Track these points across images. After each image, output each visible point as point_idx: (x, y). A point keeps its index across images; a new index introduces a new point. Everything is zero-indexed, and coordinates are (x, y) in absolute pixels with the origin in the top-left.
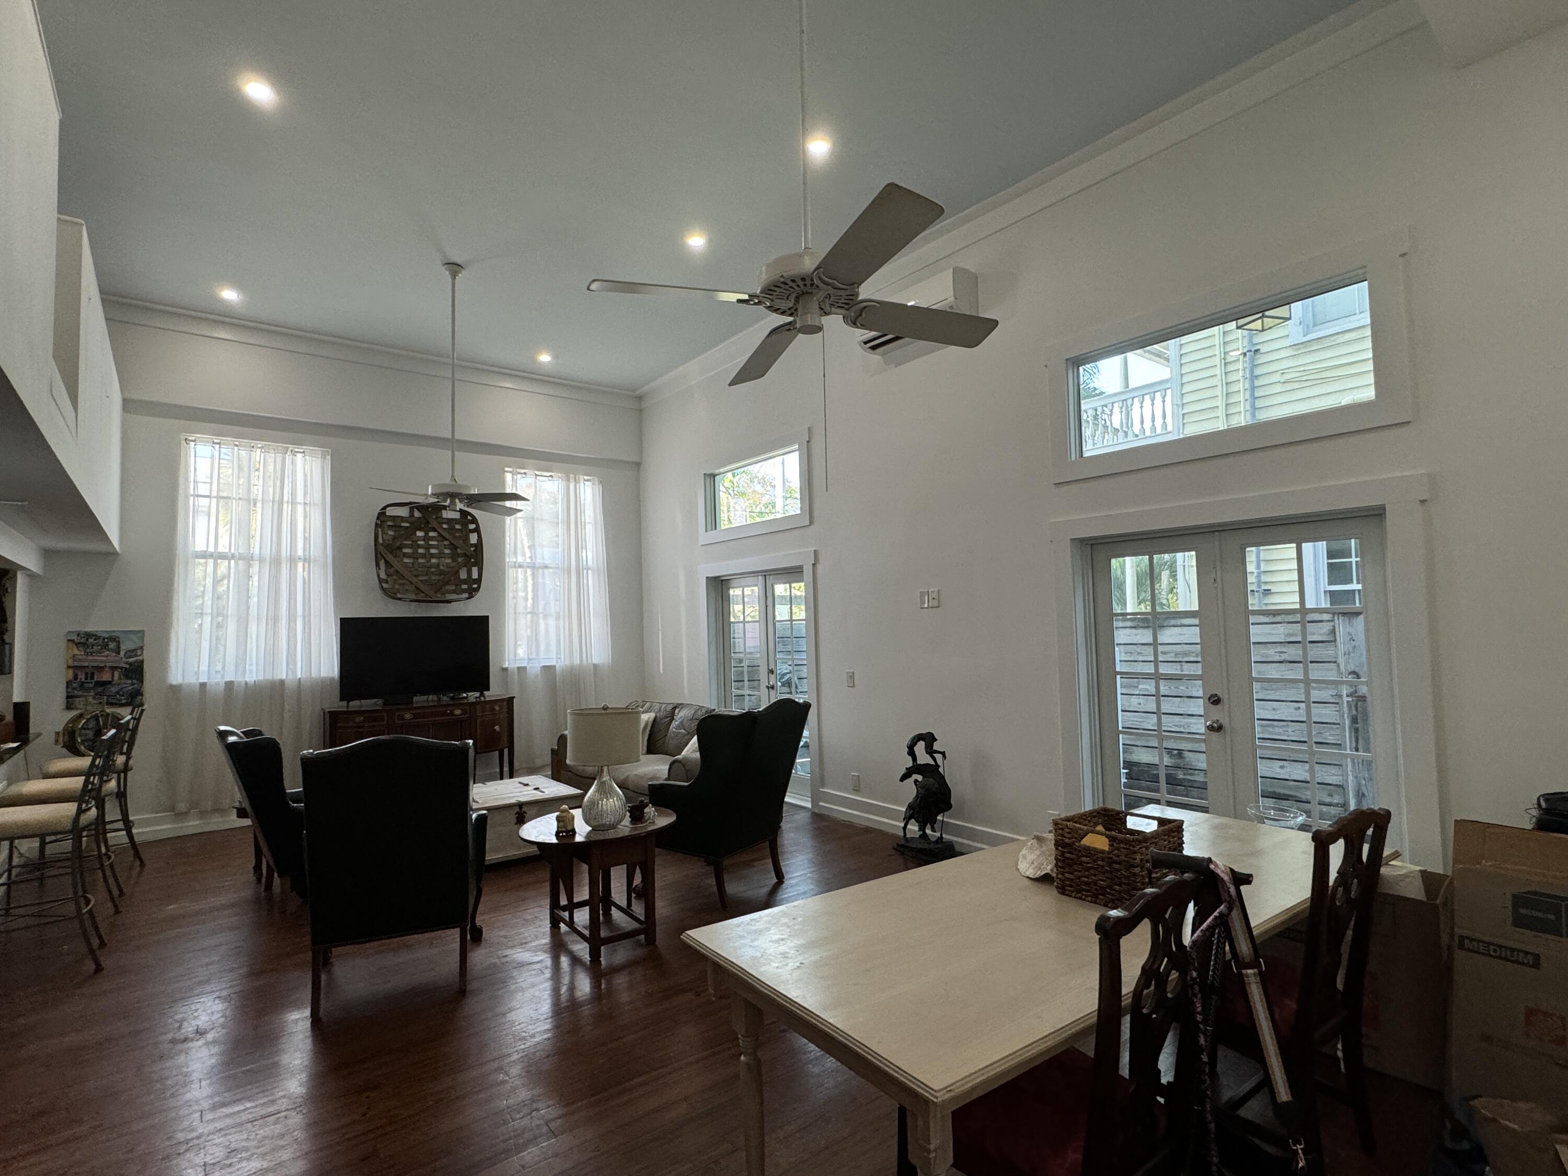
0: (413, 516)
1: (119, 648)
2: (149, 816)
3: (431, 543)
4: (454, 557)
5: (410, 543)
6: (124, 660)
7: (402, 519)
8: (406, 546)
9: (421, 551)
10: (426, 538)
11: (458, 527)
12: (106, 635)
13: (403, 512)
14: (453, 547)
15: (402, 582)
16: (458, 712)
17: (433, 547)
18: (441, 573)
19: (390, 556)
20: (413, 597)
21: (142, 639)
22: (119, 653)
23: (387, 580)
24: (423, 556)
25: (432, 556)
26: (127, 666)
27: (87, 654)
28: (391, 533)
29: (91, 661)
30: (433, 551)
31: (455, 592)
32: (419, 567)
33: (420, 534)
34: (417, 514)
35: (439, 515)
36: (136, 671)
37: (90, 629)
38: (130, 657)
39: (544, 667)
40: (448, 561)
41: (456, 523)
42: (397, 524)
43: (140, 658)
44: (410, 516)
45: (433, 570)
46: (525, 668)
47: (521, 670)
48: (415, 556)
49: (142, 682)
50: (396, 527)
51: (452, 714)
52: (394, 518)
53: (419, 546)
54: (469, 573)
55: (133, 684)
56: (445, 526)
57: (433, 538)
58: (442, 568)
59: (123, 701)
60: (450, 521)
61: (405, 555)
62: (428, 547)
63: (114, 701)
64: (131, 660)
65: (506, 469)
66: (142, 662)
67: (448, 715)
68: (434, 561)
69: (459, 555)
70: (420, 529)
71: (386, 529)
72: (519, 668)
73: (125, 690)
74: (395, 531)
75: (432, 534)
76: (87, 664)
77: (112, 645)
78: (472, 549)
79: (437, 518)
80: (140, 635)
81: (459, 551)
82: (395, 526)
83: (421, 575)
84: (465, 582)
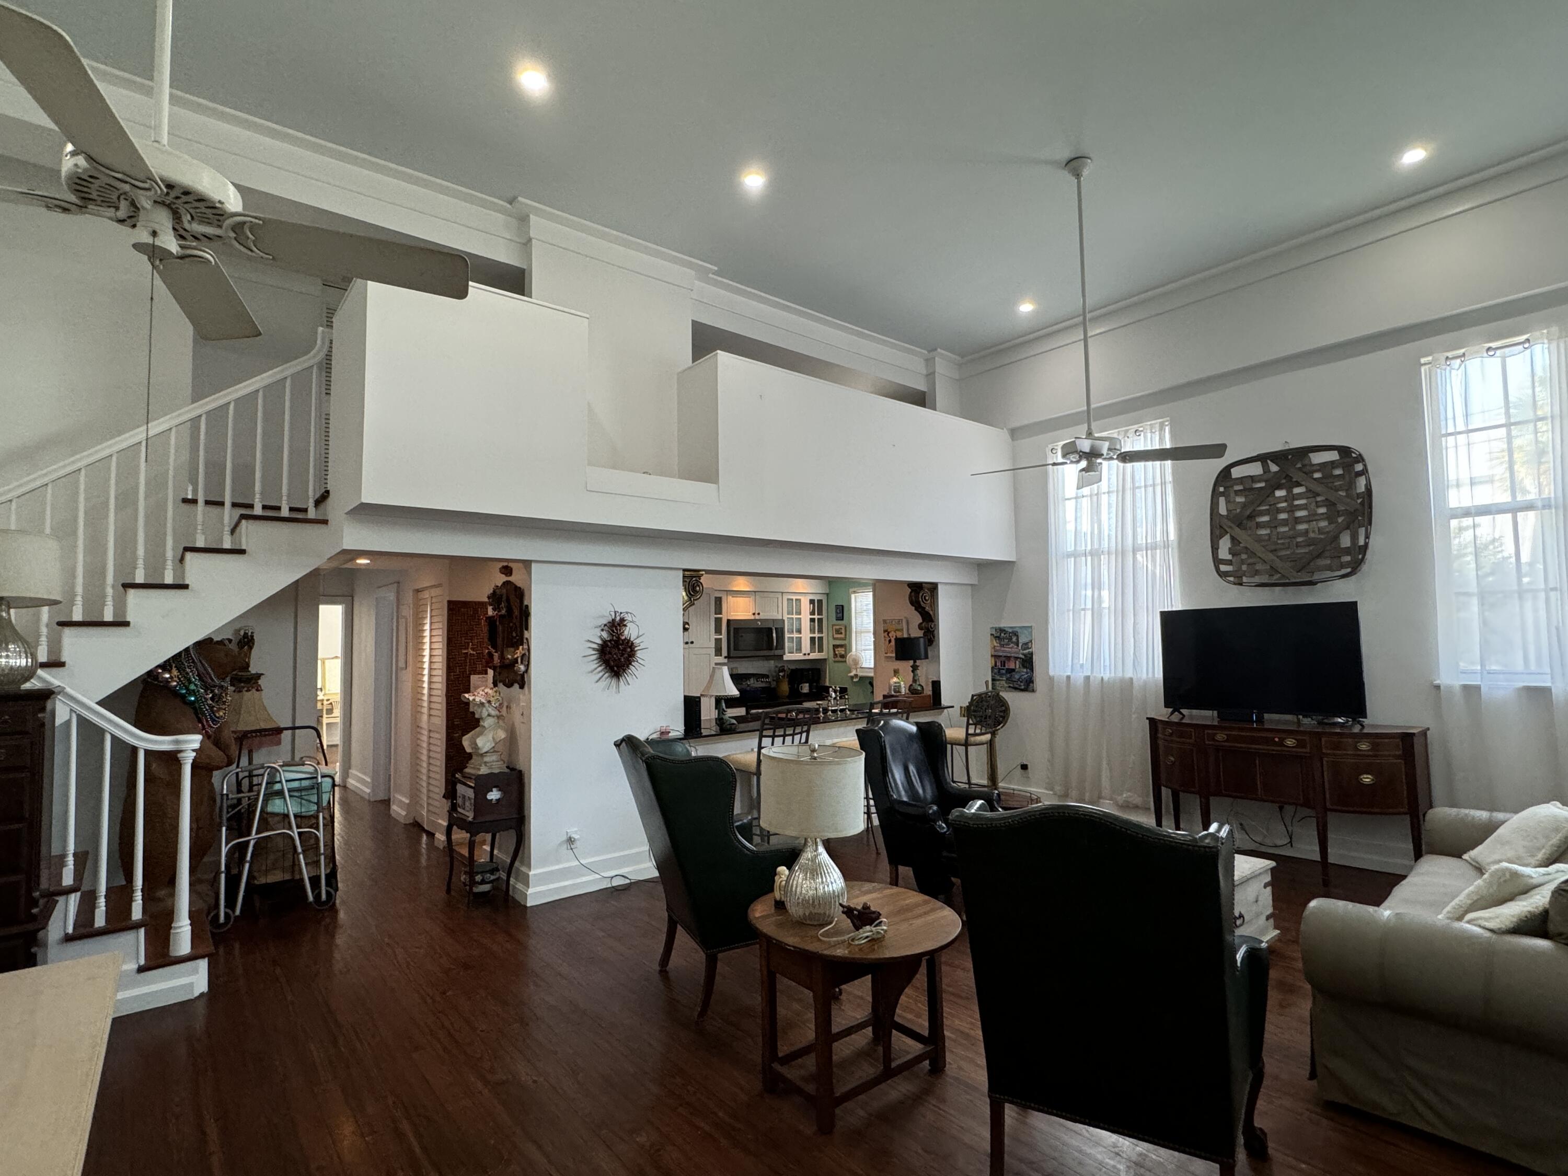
0: (1269, 471)
1: (1018, 640)
2: (1043, 791)
3: (1296, 503)
4: (1330, 518)
5: (1267, 507)
6: (1021, 651)
7: (1252, 478)
8: (1262, 513)
9: (1283, 516)
10: (1291, 498)
11: (1338, 472)
12: (1010, 631)
13: (1255, 469)
14: (1330, 504)
15: (1250, 561)
16: (1290, 742)
17: (1300, 508)
18: (1311, 542)
19: (1237, 529)
20: (1265, 579)
21: (1031, 633)
22: (1018, 646)
23: (1231, 561)
24: (1285, 523)
25: (1298, 520)
26: (1023, 657)
27: (1002, 646)
28: (1240, 499)
29: (1003, 651)
30: (1301, 514)
31: (1330, 568)
32: (1278, 539)
33: (1280, 493)
34: (1274, 468)
35: (1306, 462)
36: (1028, 662)
37: (1002, 625)
38: (1025, 650)
39: (1529, 689)
40: (1323, 524)
41: (1333, 468)
42: (1248, 487)
43: (1030, 650)
44: (1265, 472)
45: (1300, 539)
46: (1478, 688)
47: (1471, 691)
48: (1273, 524)
49: (1032, 670)
50: (1247, 491)
51: (1281, 744)
52: (1241, 480)
53: (1279, 511)
54: (1354, 537)
55: (1027, 673)
56: (1317, 475)
57: (1299, 497)
58: (1312, 535)
59: (1023, 687)
60: (1323, 466)
61: (1259, 526)
62: (1292, 509)
63: (1017, 686)
64: (1025, 652)
65: (1423, 360)
66: (1032, 654)
67: (1276, 744)
68: (1302, 527)
69: (1339, 514)
70: (1279, 487)
71: (1232, 495)
72: (1466, 688)
73: (1023, 677)
74: (1246, 496)
75: (1297, 490)
76: (1001, 654)
77: (1014, 639)
78: (1359, 501)
79: (1304, 466)
80: (1030, 630)
81: (1341, 507)
82: (1245, 490)
83: (1281, 549)
84: (1347, 551)
